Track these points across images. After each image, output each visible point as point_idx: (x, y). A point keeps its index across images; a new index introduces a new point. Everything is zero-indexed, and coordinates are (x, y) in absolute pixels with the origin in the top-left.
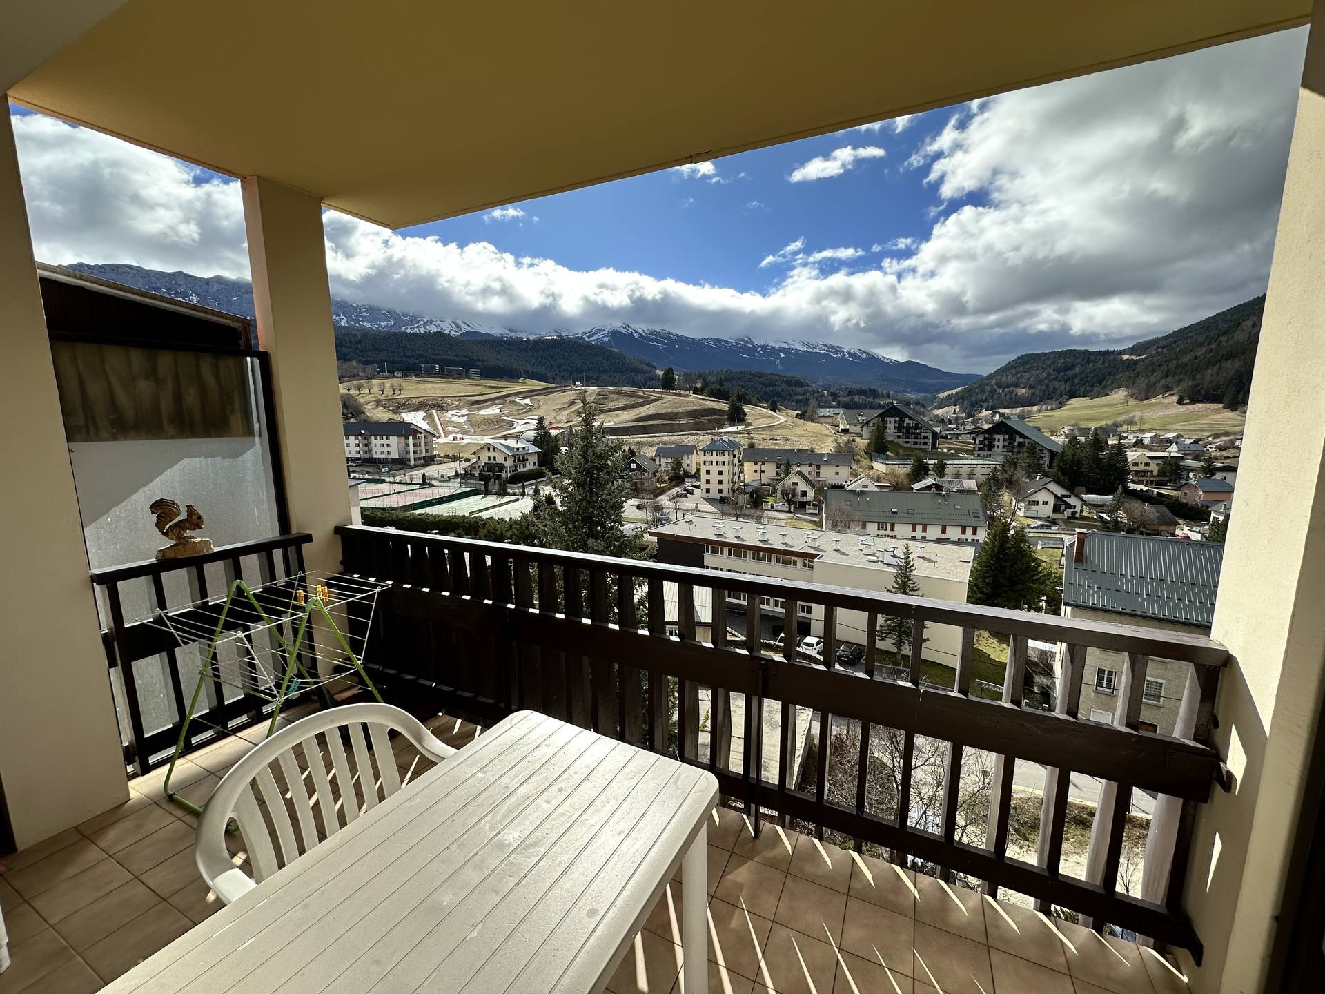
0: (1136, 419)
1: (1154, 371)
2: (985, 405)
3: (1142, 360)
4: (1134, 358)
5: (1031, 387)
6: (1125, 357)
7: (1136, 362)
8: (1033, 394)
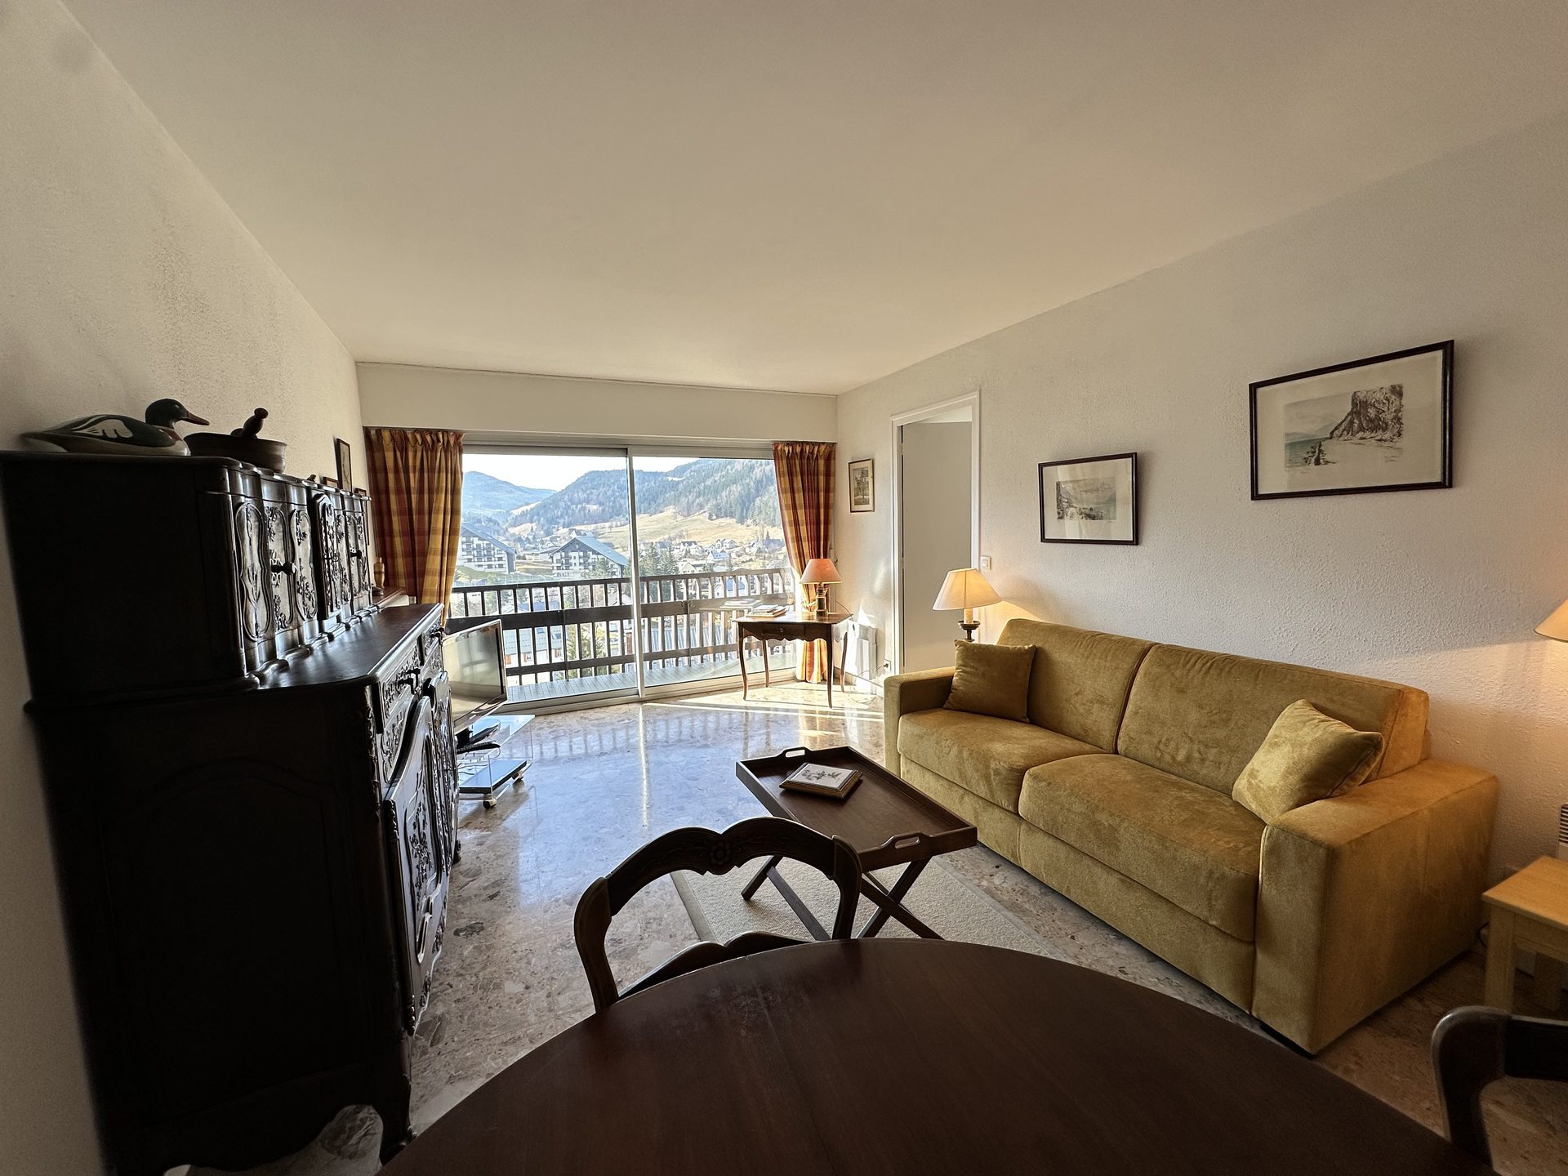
0: (684, 533)
1: (690, 492)
2: (561, 521)
3: (682, 481)
4: (676, 479)
5: (601, 504)
6: (670, 479)
7: (678, 483)
8: (603, 510)
